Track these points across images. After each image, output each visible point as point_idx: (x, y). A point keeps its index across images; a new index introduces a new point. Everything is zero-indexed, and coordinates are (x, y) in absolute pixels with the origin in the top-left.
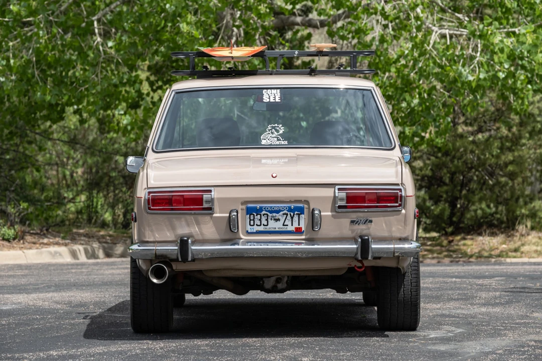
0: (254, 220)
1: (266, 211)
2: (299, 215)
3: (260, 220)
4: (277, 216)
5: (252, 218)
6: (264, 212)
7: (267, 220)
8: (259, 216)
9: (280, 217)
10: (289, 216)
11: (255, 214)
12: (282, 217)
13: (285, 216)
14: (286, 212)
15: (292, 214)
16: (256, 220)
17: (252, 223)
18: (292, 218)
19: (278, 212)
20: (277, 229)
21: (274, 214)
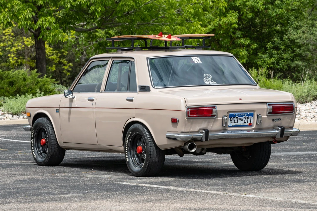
0: (232, 120)
1: (238, 116)
2: (251, 117)
3: (235, 120)
4: (242, 118)
5: (231, 120)
6: (237, 117)
7: (237, 120)
8: (234, 118)
9: (243, 119)
10: (247, 119)
11: (233, 118)
12: (244, 118)
13: (245, 118)
14: (245, 116)
15: (248, 117)
16: (233, 120)
17: (231, 122)
18: (248, 119)
19: (242, 116)
20: (241, 125)
21: (241, 117)
